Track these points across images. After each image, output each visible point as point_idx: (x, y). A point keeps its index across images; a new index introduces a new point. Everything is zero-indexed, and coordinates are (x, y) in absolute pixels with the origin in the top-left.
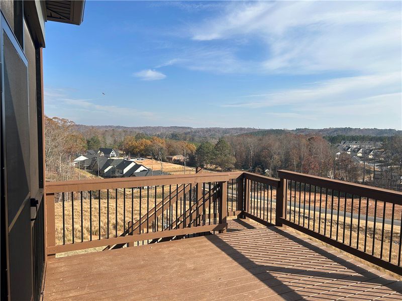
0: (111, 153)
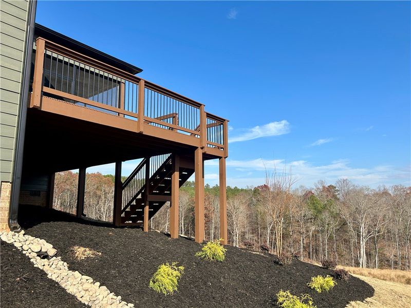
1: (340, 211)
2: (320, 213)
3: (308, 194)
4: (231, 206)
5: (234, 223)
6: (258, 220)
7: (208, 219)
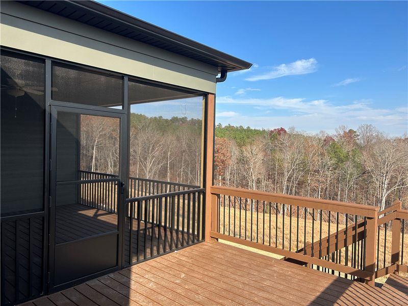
1: (365, 161)
2: (342, 161)
3: (328, 140)
4: (249, 153)
5: (251, 170)
6: (275, 167)
7: (225, 165)
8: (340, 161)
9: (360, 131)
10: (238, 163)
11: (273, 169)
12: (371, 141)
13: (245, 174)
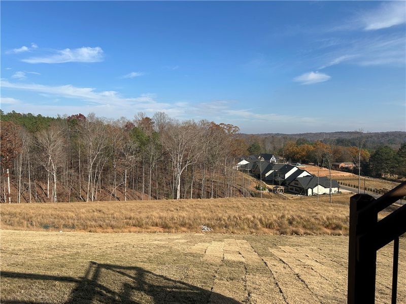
0: (272, 159)
1: (164, 143)
2: (144, 145)
3: (129, 126)
4: (45, 139)
5: (50, 158)
6: (78, 154)
7: (13, 154)
8: (143, 144)
9: (156, 118)
10: (31, 152)
11: (76, 157)
12: (165, 127)
13: (42, 163)
